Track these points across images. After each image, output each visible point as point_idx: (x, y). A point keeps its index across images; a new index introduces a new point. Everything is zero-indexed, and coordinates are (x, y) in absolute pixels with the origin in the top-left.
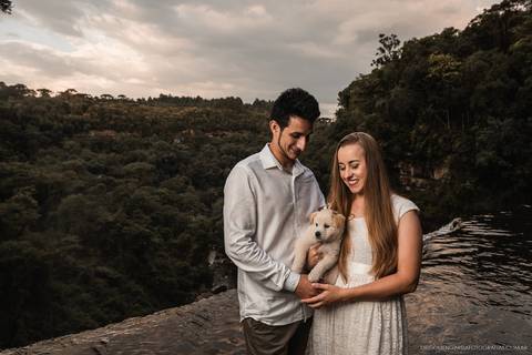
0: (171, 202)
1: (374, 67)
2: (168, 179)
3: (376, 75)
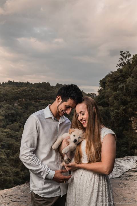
1: (118, 67)
2: (10, 124)
3: (119, 71)
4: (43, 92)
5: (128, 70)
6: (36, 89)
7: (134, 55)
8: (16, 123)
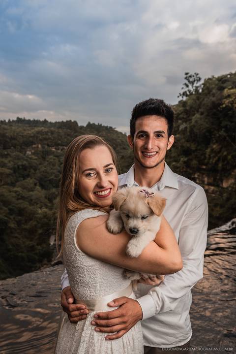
0: (23, 198)
1: (181, 98)
2: (21, 181)
3: (181, 105)
4: (68, 135)
5: (196, 102)
6: (57, 131)
7: (205, 80)
8: (29, 179)
